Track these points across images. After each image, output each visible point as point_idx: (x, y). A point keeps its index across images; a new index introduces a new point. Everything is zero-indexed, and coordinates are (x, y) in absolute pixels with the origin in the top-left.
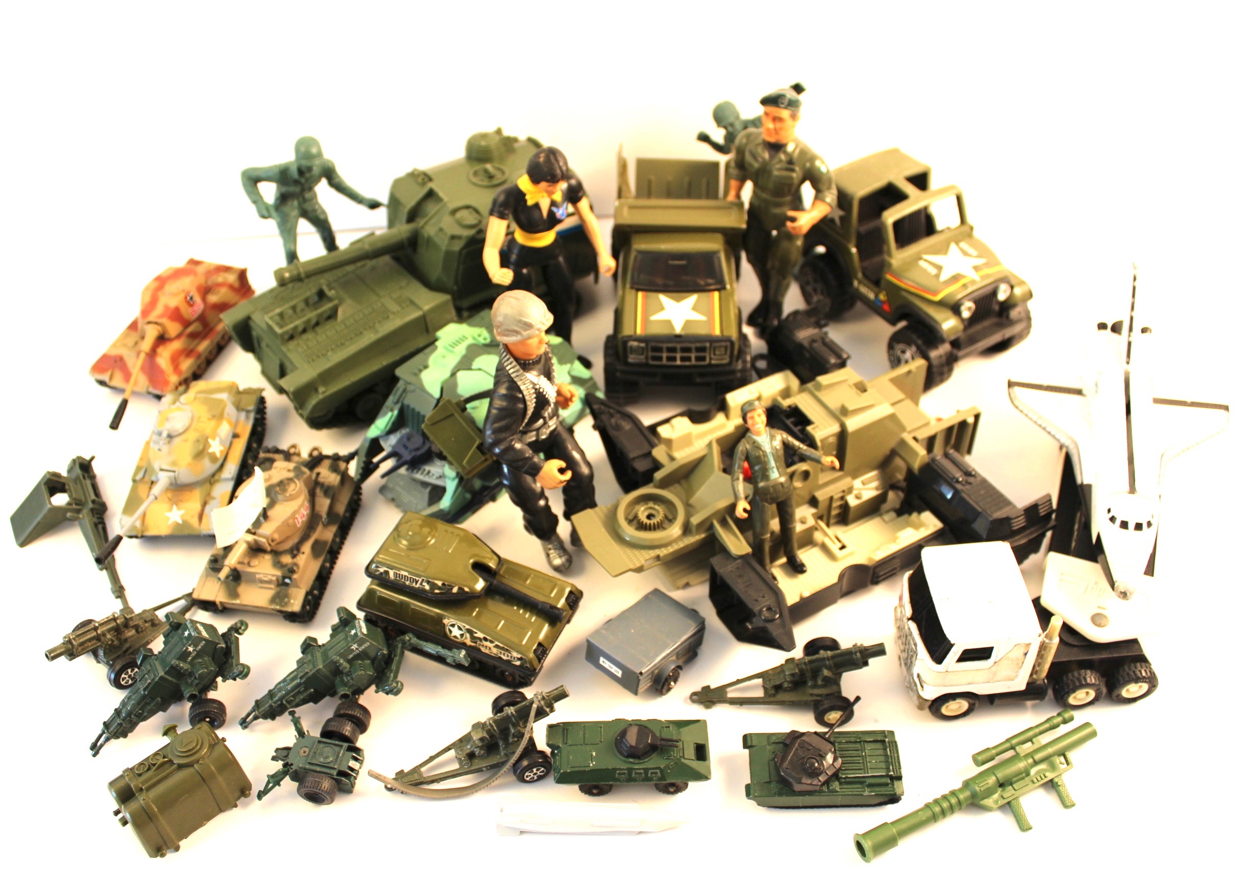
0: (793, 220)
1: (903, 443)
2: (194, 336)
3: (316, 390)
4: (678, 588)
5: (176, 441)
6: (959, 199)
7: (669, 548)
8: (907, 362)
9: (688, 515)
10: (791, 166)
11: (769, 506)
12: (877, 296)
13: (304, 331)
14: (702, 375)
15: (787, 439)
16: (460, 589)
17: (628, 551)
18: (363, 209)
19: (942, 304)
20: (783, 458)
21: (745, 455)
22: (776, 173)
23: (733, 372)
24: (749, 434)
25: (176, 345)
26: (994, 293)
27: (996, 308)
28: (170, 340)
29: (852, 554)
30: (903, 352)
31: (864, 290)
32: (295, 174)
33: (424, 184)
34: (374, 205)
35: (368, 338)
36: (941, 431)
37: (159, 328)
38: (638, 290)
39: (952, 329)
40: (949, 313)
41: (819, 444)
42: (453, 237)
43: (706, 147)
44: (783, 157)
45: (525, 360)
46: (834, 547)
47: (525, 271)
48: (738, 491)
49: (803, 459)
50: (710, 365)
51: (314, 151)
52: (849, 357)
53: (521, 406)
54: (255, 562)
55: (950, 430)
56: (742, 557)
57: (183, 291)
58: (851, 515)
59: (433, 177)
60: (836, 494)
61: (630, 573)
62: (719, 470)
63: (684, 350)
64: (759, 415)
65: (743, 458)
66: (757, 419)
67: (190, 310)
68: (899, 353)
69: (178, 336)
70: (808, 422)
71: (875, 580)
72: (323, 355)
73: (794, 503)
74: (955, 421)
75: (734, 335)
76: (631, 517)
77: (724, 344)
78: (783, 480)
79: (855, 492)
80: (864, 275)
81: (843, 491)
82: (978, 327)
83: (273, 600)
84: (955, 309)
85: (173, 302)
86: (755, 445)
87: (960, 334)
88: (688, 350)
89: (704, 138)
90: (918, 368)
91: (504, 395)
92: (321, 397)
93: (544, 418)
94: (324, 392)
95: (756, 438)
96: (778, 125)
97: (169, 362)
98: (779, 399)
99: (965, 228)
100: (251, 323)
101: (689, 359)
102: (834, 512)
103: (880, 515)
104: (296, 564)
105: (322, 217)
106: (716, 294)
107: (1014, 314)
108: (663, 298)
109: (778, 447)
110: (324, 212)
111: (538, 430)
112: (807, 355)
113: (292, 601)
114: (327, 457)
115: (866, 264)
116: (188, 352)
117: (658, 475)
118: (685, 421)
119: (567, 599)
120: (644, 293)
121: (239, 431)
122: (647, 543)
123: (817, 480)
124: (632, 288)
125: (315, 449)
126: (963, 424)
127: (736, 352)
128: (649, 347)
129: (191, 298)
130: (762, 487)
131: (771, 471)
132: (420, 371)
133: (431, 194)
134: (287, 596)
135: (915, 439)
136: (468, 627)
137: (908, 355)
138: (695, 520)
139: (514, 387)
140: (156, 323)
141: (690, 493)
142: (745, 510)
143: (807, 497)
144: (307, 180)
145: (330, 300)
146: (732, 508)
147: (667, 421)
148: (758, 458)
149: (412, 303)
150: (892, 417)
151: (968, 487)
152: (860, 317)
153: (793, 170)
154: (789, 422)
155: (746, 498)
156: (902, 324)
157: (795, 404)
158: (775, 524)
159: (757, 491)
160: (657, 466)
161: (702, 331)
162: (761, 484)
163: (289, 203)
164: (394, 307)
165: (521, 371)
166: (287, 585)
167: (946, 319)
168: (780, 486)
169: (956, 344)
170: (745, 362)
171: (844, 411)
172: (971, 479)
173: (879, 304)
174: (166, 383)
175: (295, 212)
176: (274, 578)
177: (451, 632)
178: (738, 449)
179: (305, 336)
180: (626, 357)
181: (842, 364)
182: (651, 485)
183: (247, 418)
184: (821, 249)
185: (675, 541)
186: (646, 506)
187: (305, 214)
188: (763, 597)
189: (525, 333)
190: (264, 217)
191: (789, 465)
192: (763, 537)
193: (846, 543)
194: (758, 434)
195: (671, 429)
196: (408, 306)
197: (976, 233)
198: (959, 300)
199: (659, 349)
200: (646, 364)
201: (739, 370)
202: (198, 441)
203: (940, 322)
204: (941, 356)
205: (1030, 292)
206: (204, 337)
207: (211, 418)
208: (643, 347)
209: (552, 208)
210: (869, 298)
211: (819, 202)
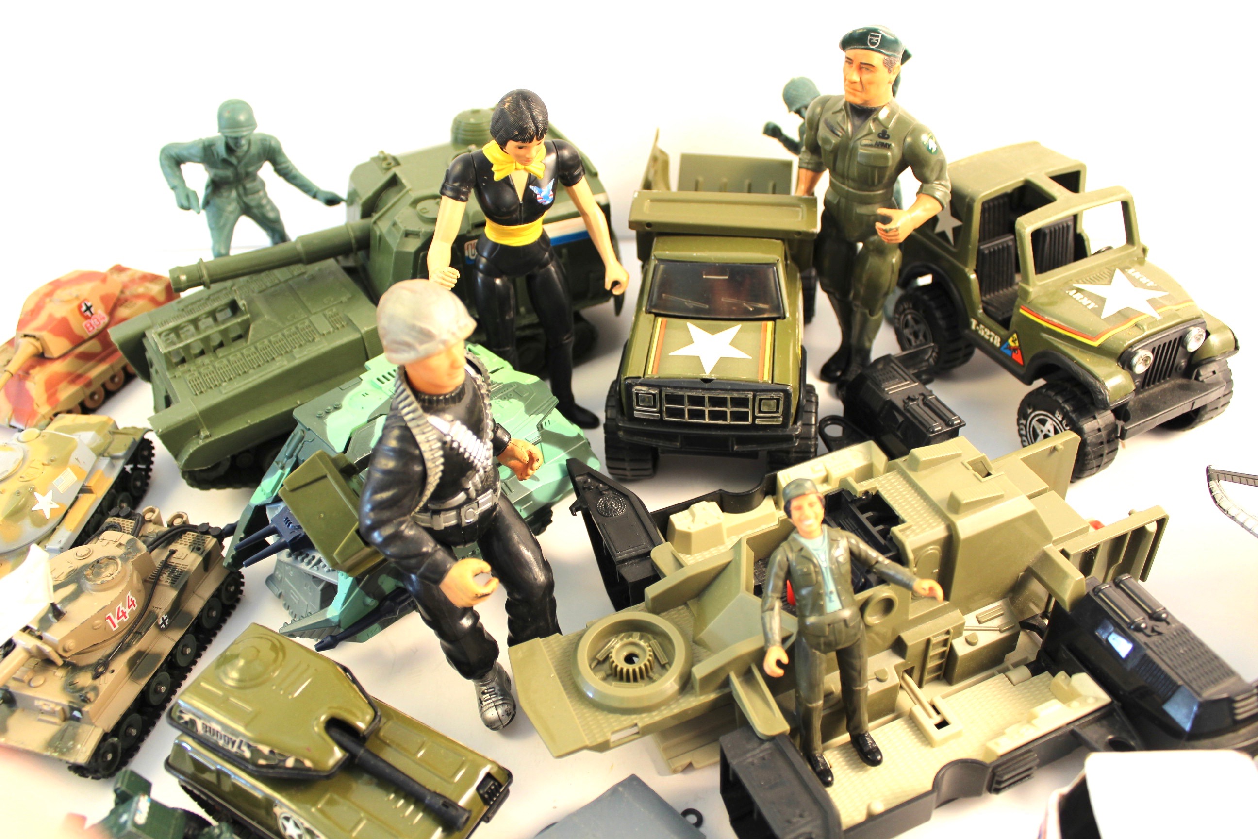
0: (886, 220)
1: (1045, 558)
2: (86, 357)
3: (198, 433)
4: (675, 772)
6: (1125, 205)
7: (654, 713)
8: (1046, 436)
9: (692, 660)
10: (885, 141)
11: (823, 656)
12: (1004, 341)
13: (201, 353)
14: (741, 441)
15: (858, 547)
16: (297, 761)
17: (589, 714)
18: (319, 205)
19: (1102, 351)
20: (849, 578)
21: (785, 569)
22: (861, 151)
23: (789, 439)
24: (794, 535)
25: (57, 368)
26: (1182, 341)
27: (1183, 363)
28: (52, 360)
29: (957, 735)
30: (1043, 422)
31: (984, 332)
32: (222, 151)
33: (388, 169)
34: (332, 201)
35: (281, 365)
36: (1105, 543)
37: (38, 344)
38: (657, 315)
39: (1118, 389)
40: (1115, 366)
41: (911, 556)
42: (407, 234)
43: (775, 142)
44: (871, 125)
45: (431, 395)
46: (929, 722)
47: (498, 281)
48: (771, 629)
49: (883, 579)
50: (754, 426)
51: (242, 118)
52: (962, 425)
53: (418, 468)
54: (39, 680)
55: (1118, 541)
56: (772, 739)
57: (77, 297)
58: (958, 669)
59: (400, 161)
60: (934, 636)
61: (585, 752)
62: (747, 589)
63: (715, 402)
64: (811, 505)
65: (782, 574)
66: (807, 510)
67: (85, 323)
68: (1034, 422)
69: (64, 357)
70: (893, 519)
71: (995, 786)
72: (216, 386)
73: (865, 649)
74: (1128, 528)
75: (791, 383)
76: (600, 656)
77: (773, 395)
78: (847, 613)
79: (966, 634)
80: (985, 310)
81: (948, 632)
82: (1154, 390)
83: (53, 743)
84: (1125, 360)
85: (62, 312)
86: (803, 553)
87: (1131, 397)
88: (722, 402)
89: (774, 131)
90: (1065, 444)
91: (393, 450)
92: (201, 443)
93: (467, 491)
94: (207, 437)
95: (804, 541)
96: (866, 77)
97: (43, 389)
98: (851, 480)
99: (1136, 250)
100: (145, 342)
101: (722, 416)
102: (931, 664)
103: (1004, 671)
104: (95, 689)
105: (271, 215)
106: (770, 324)
107: (1206, 373)
108: (692, 327)
109: (841, 559)
110: (274, 209)
111: (458, 508)
112: (900, 419)
113: (79, 746)
114: (193, 528)
115: (988, 297)
116: (74, 378)
117: (652, 591)
118: (713, 507)
119: (478, 789)
120: (665, 319)
121: (91, 483)
122: (616, 704)
123: (907, 613)
124: (649, 312)
125: (179, 516)
126: (1140, 533)
127: (793, 410)
128: (663, 395)
130: (812, 625)
131: (827, 599)
132: (328, 413)
133: (394, 182)
134: (74, 738)
135: (1064, 552)
136: (307, 825)
137: (1049, 426)
138: (700, 671)
139: (408, 438)
140: (34, 337)
141: (700, 621)
142: (779, 663)
143: (890, 640)
144: (240, 160)
145: (243, 314)
146: (760, 655)
147: (685, 506)
148: (808, 574)
149: (350, 322)
150: (1031, 518)
151: (1155, 638)
152: (981, 374)
153: (887, 146)
154: (864, 517)
155: (784, 640)
156: (1040, 382)
157: (875, 488)
158: (833, 681)
159: (803, 629)
160: (656, 575)
161: (743, 374)
162: (811, 620)
163: (225, 194)
164: (324, 327)
165: (420, 411)
166: (78, 719)
167: (1110, 375)
168: (842, 624)
169: (1121, 413)
170: (807, 425)
171: (955, 505)
172: (1161, 627)
173: (1008, 352)
174: (33, 414)
175: (233, 207)
176: (58, 708)
177: (285, 828)
178: (775, 557)
179: (199, 361)
180: (632, 409)
181: (953, 433)
182: (642, 605)
183: (112, 466)
184: (925, 280)
185: (666, 703)
186: (625, 641)
187: (247, 210)
188: (801, 816)
189: (423, 348)
190: (183, 207)
191: (859, 588)
192: (810, 705)
193: (949, 719)
194: (809, 535)
195: (691, 518)
196: (343, 326)
197: (1149, 258)
198: (1131, 346)
199: (679, 400)
200: (660, 422)
201: (797, 437)
202: (18, 493)
203: (1102, 378)
204: (1099, 430)
205: (1236, 341)
206: (102, 360)
207: (46, 462)
208: (654, 395)
209: (531, 187)
210: (992, 344)
211: (924, 198)
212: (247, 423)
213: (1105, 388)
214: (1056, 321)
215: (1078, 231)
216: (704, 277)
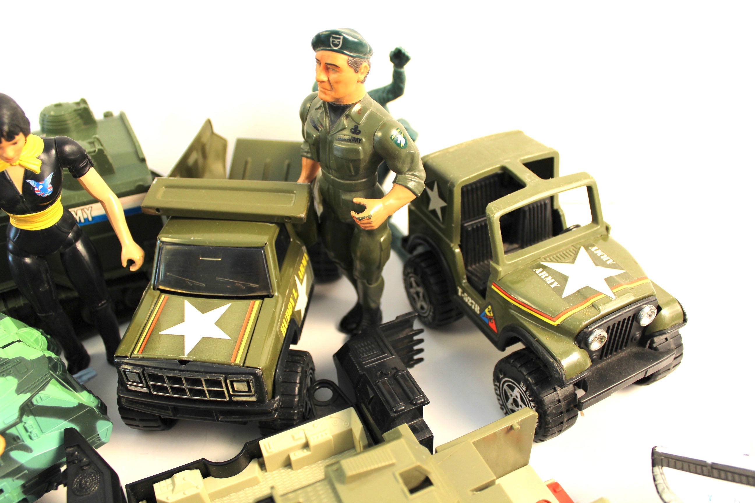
0: (361, 208)
6: (590, 189)
8: (514, 401)
10: (356, 136)
12: (482, 310)
19: (561, 330)
22: (338, 145)
23: (267, 412)
26: (636, 317)
27: (638, 335)
30: (512, 389)
31: (468, 300)
38: (162, 291)
39: (575, 366)
40: (572, 344)
44: (345, 122)
47: (28, 260)
50: (231, 402)
52: (426, 402)
63: (191, 381)
68: (507, 389)
75: (264, 364)
77: (243, 378)
80: (469, 280)
82: (612, 359)
84: (582, 339)
87: (587, 372)
88: (198, 382)
90: (522, 423)
96: (333, 76)
99: (600, 228)
101: (201, 393)
106: (258, 302)
107: (658, 340)
112: (371, 394)
115: (471, 268)
120: (167, 296)
124: (155, 288)
127: (268, 388)
128: (146, 374)
147: (169, 475)
153: (359, 141)
161: (218, 357)
167: (567, 353)
169: (581, 384)
170: (290, 395)
173: (486, 320)
195: (171, 487)
197: (612, 235)
198: (587, 327)
199: (160, 379)
200: (149, 395)
201: (276, 410)
203: (559, 358)
204: (559, 401)
205: (685, 314)
208: (138, 374)
209: (28, 181)
210: (474, 311)
211: (398, 187)
213: (561, 367)
214: (521, 299)
215: (555, 207)
216: (200, 258)
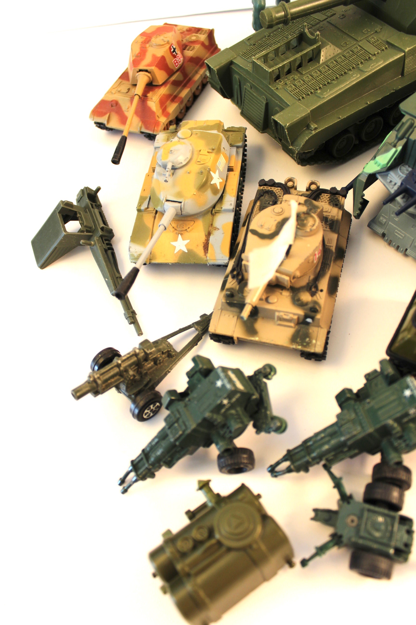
2: (176, 84)
3: (308, 126)
5: (180, 172)
13: (289, 72)
25: (163, 91)
28: (158, 86)
37: (149, 75)
54: (273, 299)
57: (167, 42)
67: (173, 60)
69: (164, 84)
72: (312, 94)
83: (294, 339)
85: (160, 52)
92: (314, 132)
94: (316, 129)
97: (159, 106)
100: (233, 67)
104: (316, 303)
113: (314, 341)
114: (325, 191)
116: (173, 98)
121: (232, 164)
125: (312, 183)
129: (174, 51)
134: (307, 335)
140: (146, 71)
145: (312, 42)
164: (372, 50)
166: (308, 324)
174: (157, 123)
176: (296, 317)
179: (291, 77)
183: (238, 153)
196: (386, 48)
202: (202, 173)
206: (185, 86)
207: (211, 151)
212: (339, 118)
